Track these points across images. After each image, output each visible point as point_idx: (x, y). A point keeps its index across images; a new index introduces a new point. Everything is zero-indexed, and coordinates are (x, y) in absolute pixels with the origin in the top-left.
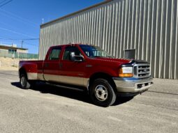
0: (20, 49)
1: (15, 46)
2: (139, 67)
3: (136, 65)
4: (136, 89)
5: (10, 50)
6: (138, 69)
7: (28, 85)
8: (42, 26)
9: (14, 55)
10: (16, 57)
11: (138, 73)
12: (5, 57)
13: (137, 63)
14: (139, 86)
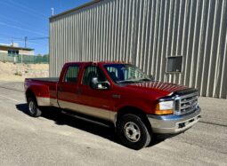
0: (24, 49)
1: (16, 45)
2: (182, 100)
3: (178, 98)
4: (177, 130)
5: (9, 52)
6: (181, 102)
7: (39, 112)
8: (52, 19)
9: (15, 59)
10: (19, 61)
11: (181, 108)
12: (4, 62)
13: (180, 95)
14: (182, 125)
